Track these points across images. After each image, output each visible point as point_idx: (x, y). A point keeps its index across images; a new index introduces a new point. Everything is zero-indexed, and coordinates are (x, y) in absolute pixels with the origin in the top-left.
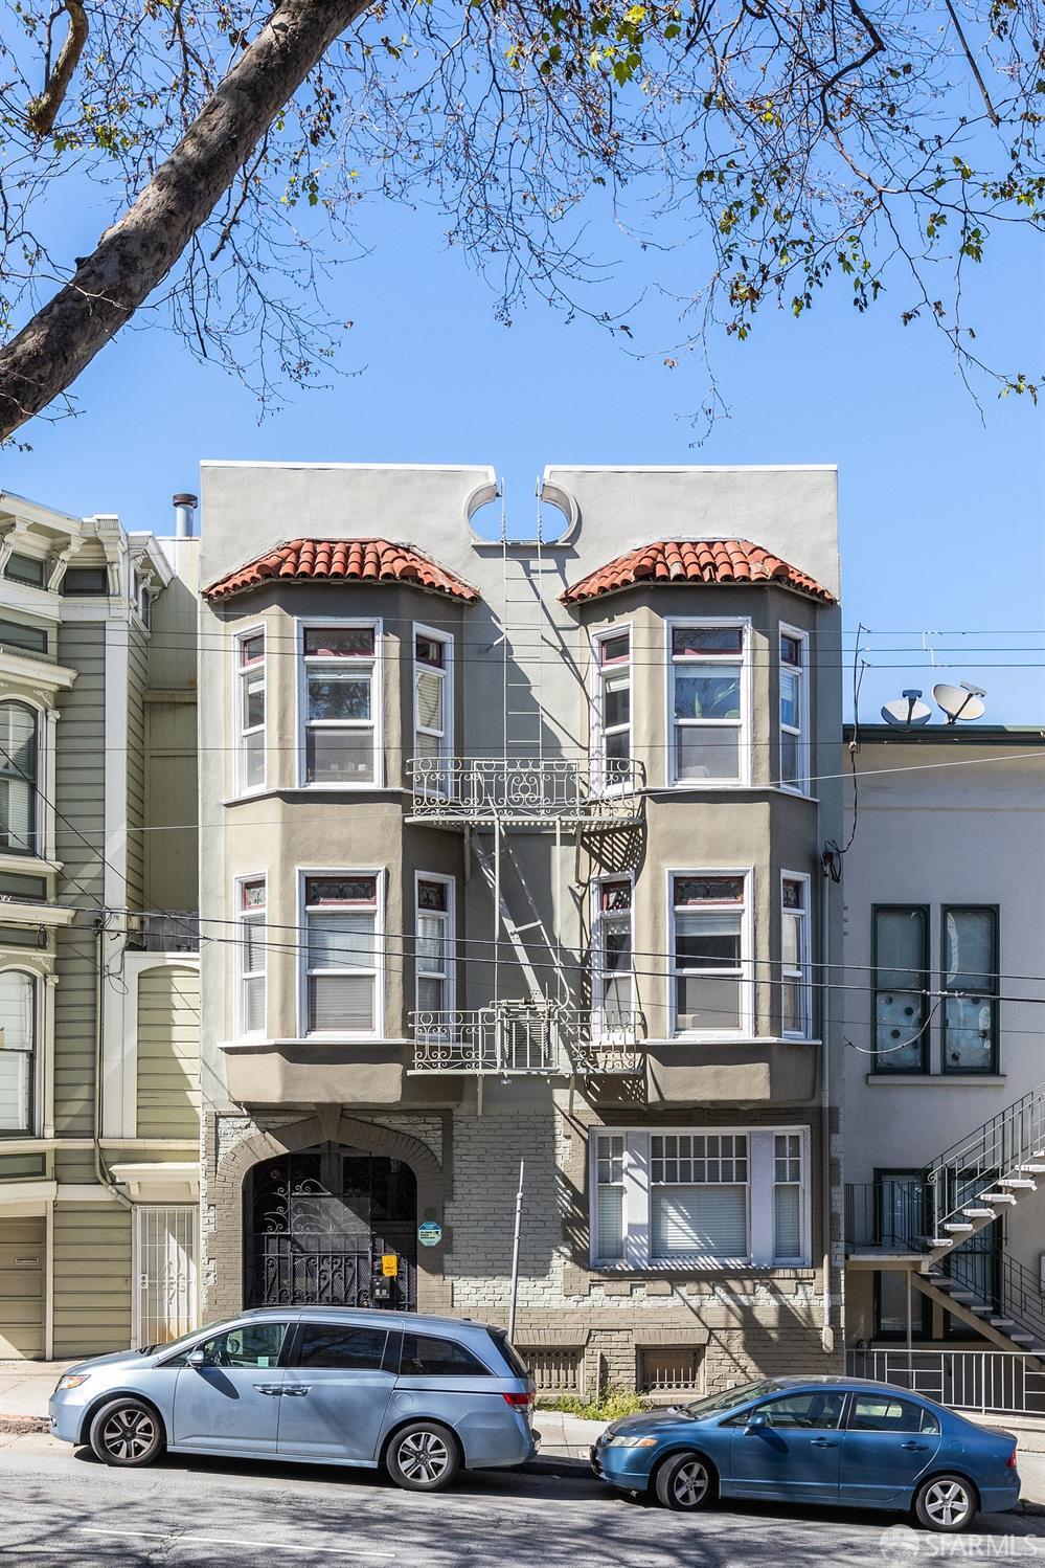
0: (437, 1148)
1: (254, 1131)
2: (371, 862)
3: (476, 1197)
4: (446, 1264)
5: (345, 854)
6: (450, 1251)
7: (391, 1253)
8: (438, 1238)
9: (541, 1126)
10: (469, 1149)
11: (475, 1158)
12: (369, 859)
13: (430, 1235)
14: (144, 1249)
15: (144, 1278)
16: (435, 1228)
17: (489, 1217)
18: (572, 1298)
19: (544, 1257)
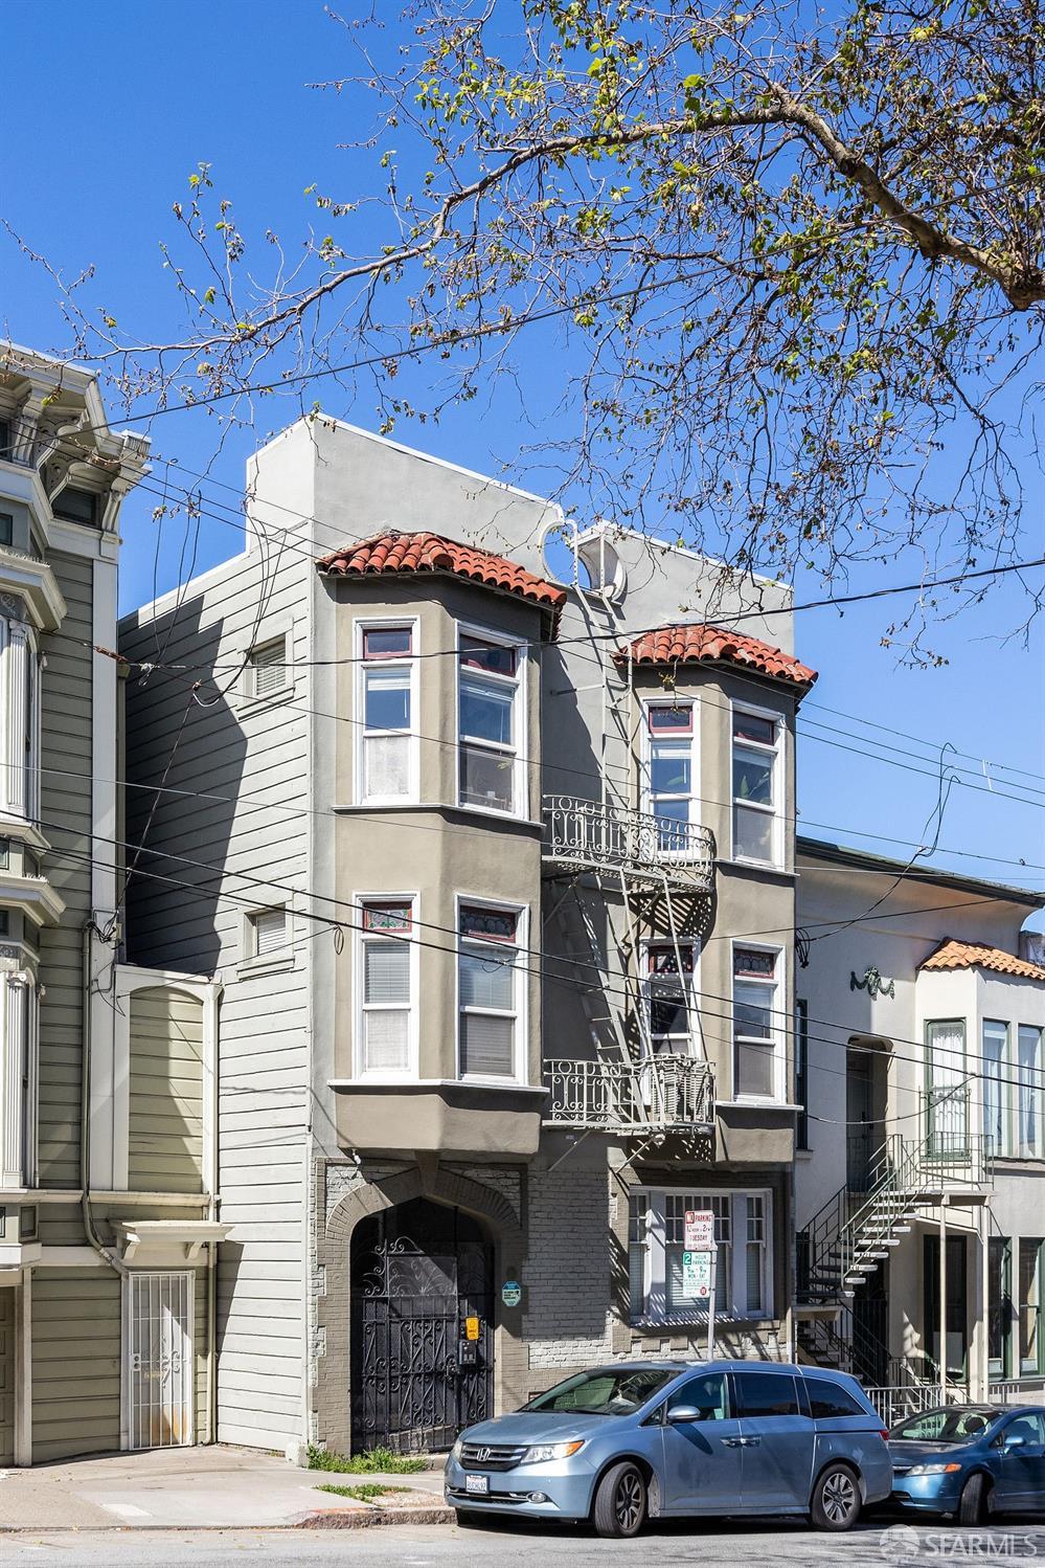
0: (516, 1203)
1: (360, 1182)
2: (517, 897)
3: (546, 1255)
4: (525, 1325)
5: (495, 887)
6: (527, 1312)
7: (472, 1316)
8: (518, 1298)
9: (595, 1183)
10: (541, 1206)
11: (545, 1215)
12: (515, 894)
13: (512, 1295)
14: (136, 1323)
15: (136, 1359)
16: (516, 1288)
17: (556, 1276)
18: (619, 1356)
19: (599, 1315)
